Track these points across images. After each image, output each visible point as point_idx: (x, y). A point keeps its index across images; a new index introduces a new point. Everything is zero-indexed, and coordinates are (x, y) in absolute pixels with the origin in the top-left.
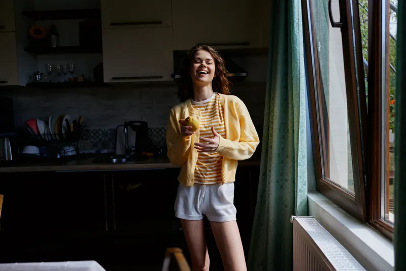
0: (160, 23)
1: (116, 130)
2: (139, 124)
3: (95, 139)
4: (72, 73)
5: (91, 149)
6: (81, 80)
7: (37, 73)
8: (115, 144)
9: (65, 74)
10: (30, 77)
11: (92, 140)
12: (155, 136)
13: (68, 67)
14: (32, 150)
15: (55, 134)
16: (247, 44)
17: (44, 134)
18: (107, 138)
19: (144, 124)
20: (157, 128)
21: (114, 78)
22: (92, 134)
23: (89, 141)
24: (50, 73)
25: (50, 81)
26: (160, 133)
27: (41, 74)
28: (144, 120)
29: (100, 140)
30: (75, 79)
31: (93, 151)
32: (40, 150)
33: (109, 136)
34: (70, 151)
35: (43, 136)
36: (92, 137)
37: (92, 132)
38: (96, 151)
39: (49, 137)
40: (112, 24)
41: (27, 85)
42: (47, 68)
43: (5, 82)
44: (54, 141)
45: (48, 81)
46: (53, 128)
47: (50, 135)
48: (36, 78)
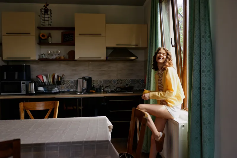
0: (101, 35)
1: (77, 81)
2: (88, 78)
3: (67, 85)
4: (59, 55)
5: (65, 89)
6: (62, 58)
7: (42, 55)
8: (77, 87)
10: (39, 56)
11: (66, 85)
12: (95, 83)
13: (57, 52)
14: (41, 89)
15: (51, 82)
16: (137, 45)
17: (46, 82)
18: (73, 84)
19: (90, 78)
20: (96, 80)
21: (80, 58)
22: (66, 82)
23: (64, 85)
24: (49, 54)
25: (49, 58)
26: (97, 82)
27: (44, 55)
28: (90, 76)
29: (70, 85)
30: (60, 57)
31: (66, 90)
32: (44, 89)
33: (74, 83)
34: (56, 89)
35: (45, 83)
36: (66, 84)
37: (66, 81)
38: (68, 90)
39: (48, 83)
40: (80, 35)
41: (38, 59)
42: (47, 52)
43: (30, 58)
44: (50, 85)
45: (47, 58)
46: (50, 79)
47: (49, 82)
48: (42, 57)
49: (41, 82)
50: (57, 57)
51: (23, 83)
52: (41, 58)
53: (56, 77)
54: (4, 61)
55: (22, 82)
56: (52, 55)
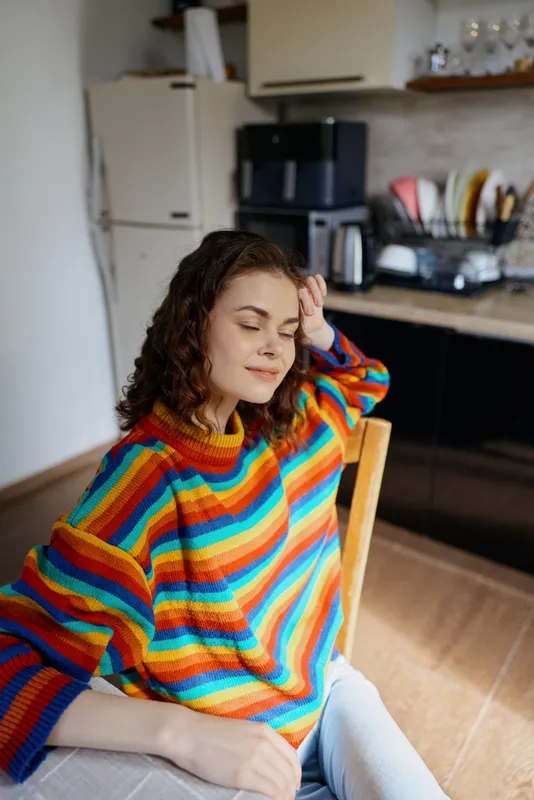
7: (433, 52)
9: (510, 47)
10: (418, 62)
14: (399, 259)
15: (457, 223)
17: (432, 222)
24: (469, 48)
25: (467, 72)
27: (446, 52)
32: (419, 258)
34: (482, 266)
35: (427, 226)
39: (442, 227)
41: (410, 85)
42: (464, 29)
43: (357, 79)
44: (450, 238)
45: (460, 72)
46: (456, 208)
47: (446, 223)
48: (430, 64)
49: (410, 220)
50: (518, 63)
51: (320, 223)
52: (423, 71)
53: (488, 195)
54: (260, 101)
55: (314, 216)
56: (491, 50)
